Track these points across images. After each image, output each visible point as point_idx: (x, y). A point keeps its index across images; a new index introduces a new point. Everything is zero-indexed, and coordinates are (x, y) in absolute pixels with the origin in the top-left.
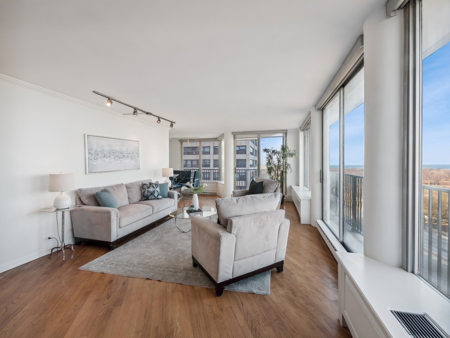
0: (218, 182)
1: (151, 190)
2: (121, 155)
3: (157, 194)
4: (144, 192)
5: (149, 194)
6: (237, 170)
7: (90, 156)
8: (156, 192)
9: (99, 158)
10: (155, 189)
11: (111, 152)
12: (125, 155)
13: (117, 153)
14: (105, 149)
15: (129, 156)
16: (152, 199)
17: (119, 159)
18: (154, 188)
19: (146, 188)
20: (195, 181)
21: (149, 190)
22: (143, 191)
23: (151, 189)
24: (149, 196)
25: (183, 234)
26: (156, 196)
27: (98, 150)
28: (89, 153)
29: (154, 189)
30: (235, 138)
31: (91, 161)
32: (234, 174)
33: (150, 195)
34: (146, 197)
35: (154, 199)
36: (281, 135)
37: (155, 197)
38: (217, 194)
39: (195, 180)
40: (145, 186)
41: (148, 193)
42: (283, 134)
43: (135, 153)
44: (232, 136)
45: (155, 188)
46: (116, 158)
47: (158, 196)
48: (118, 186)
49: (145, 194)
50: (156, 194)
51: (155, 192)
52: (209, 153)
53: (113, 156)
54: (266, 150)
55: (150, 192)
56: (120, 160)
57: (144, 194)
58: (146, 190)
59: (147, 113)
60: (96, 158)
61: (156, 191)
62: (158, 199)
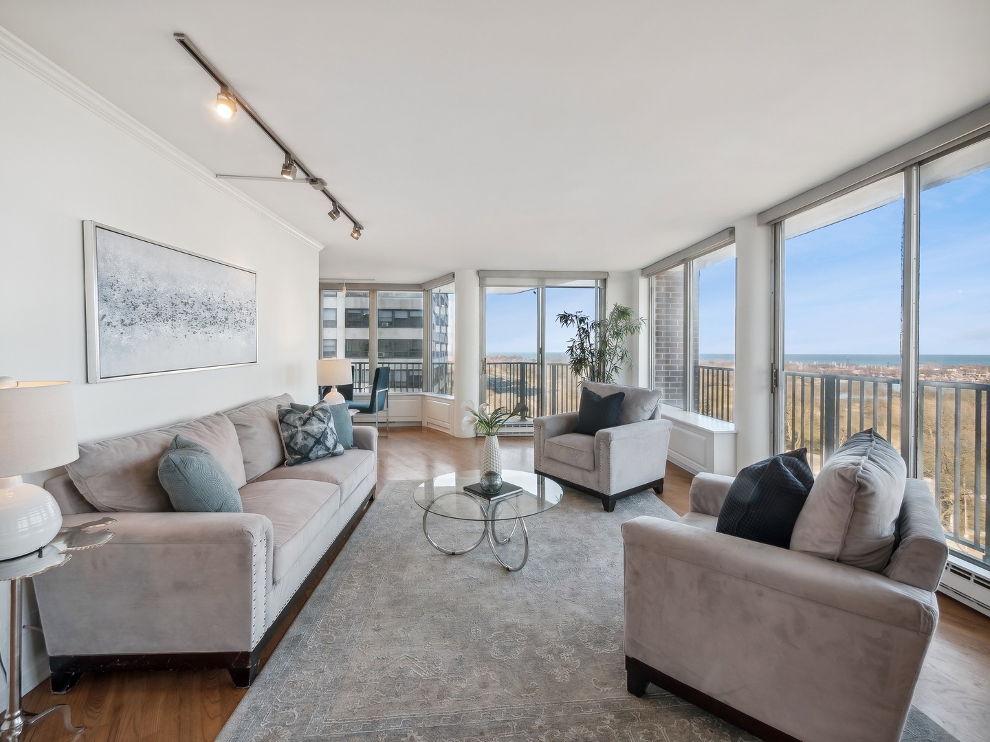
0: (426, 394)
1: (316, 430)
2: (207, 314)
3: (333, 442)
4: (292, 437)
5: (311, 442)
6: (489, 364)
7: (105, 310)
8: (329, 433)
9: (138, 320)
10: (325, 426)
11: (177, 302)
12: (220, 315)
13: (196, 307)
14: (161, 289)
15: (231, 317)
16: (318, 458)
17: (203, 327)
18: (324, 422)
19: (298, 423)
20: (377, 394)
21: (308, 428)
22: (285, 434)
23: (315, 427)
24: (311, 450)
25: (455, 561)
26: (331, 447)
27: (135, 290)
28: (104, 299)
29: (323, 426)
30: (482, 285)
31: (109, 329)
32: (481, 374)
33: (313, 446)
34: (300, 454)
35: (324, 456)
36: (592, 283)
37: (328, 449)
38: (424, 424)
39: (378, 392)
40: (292, 418)
41: (305, 439)
42: (596, 283)
43: (244, 311)
44: (476, 280)
45: (326, 421)
46: (194, 323)
47: (335, 446)
48: (209, 422)
49: (296, 444)
50: (330, 442)
51: (328, 436)
52: (333, 324)
53: (183, 317)
54: (565, 318)
55: (313, 437)
56: (205, 330)
57: (292, 444)
58: (300, 429)
59: (314, 181)
60: (127, 322)
61: (328, 430)
62: (334, 455)
